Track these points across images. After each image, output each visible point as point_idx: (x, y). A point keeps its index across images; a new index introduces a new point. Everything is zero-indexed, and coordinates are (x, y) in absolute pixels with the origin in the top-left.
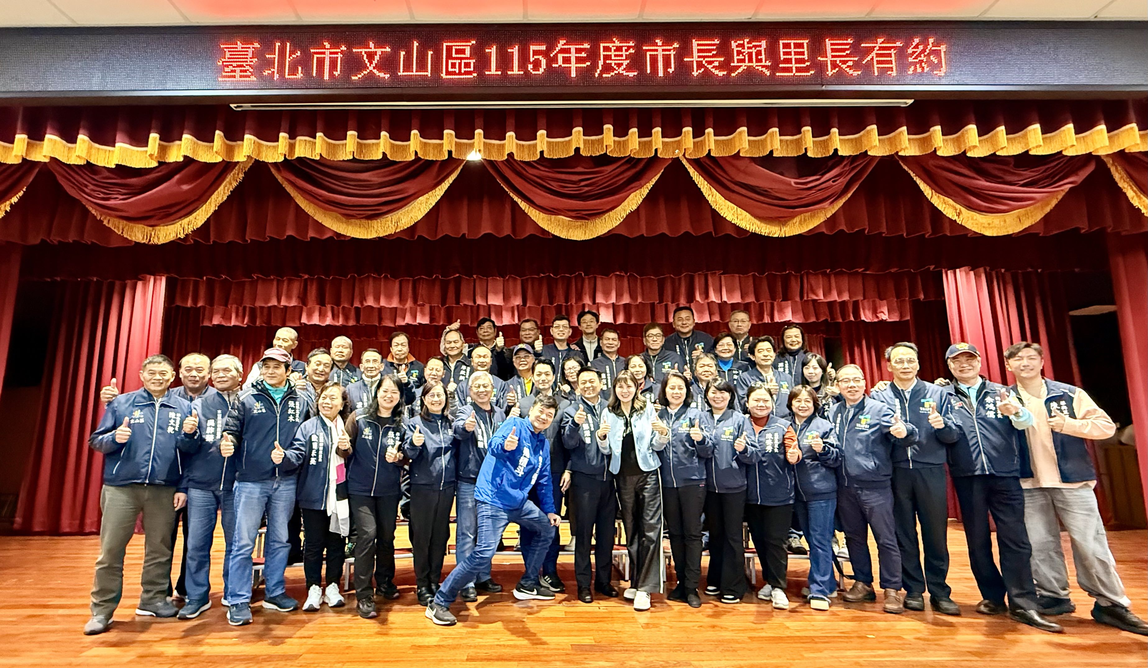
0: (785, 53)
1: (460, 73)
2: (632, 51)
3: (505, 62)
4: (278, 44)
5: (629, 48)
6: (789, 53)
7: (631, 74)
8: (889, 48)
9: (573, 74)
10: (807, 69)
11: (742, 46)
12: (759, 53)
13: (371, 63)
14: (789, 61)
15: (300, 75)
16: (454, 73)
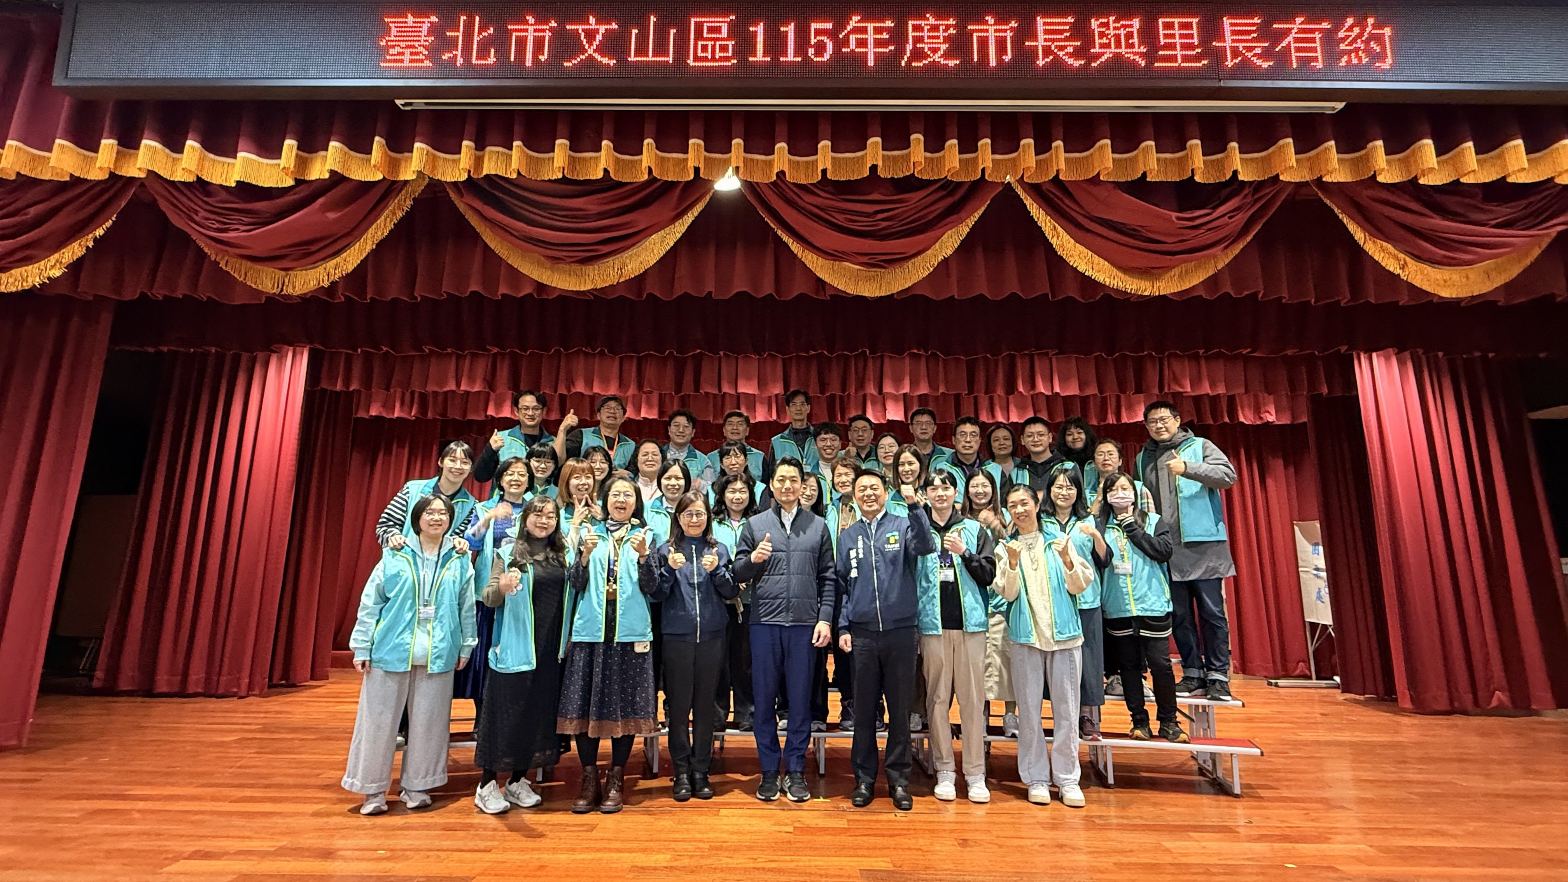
0: (1166, 36)
1: (713, 59)
2: (952, 31)
3: (775, 44)
4: (463, 18)
5: (948, 27)
6: (1172, 36)
7: (952, 63)
8: (1313, 31)
9: (871, 63)
10: (1197, 58)
11: (1106, 25)
12: (1129, 36)
13: (590, 43)
14: (1172, 47)
15: (492, 60)
16: (705, 59)
